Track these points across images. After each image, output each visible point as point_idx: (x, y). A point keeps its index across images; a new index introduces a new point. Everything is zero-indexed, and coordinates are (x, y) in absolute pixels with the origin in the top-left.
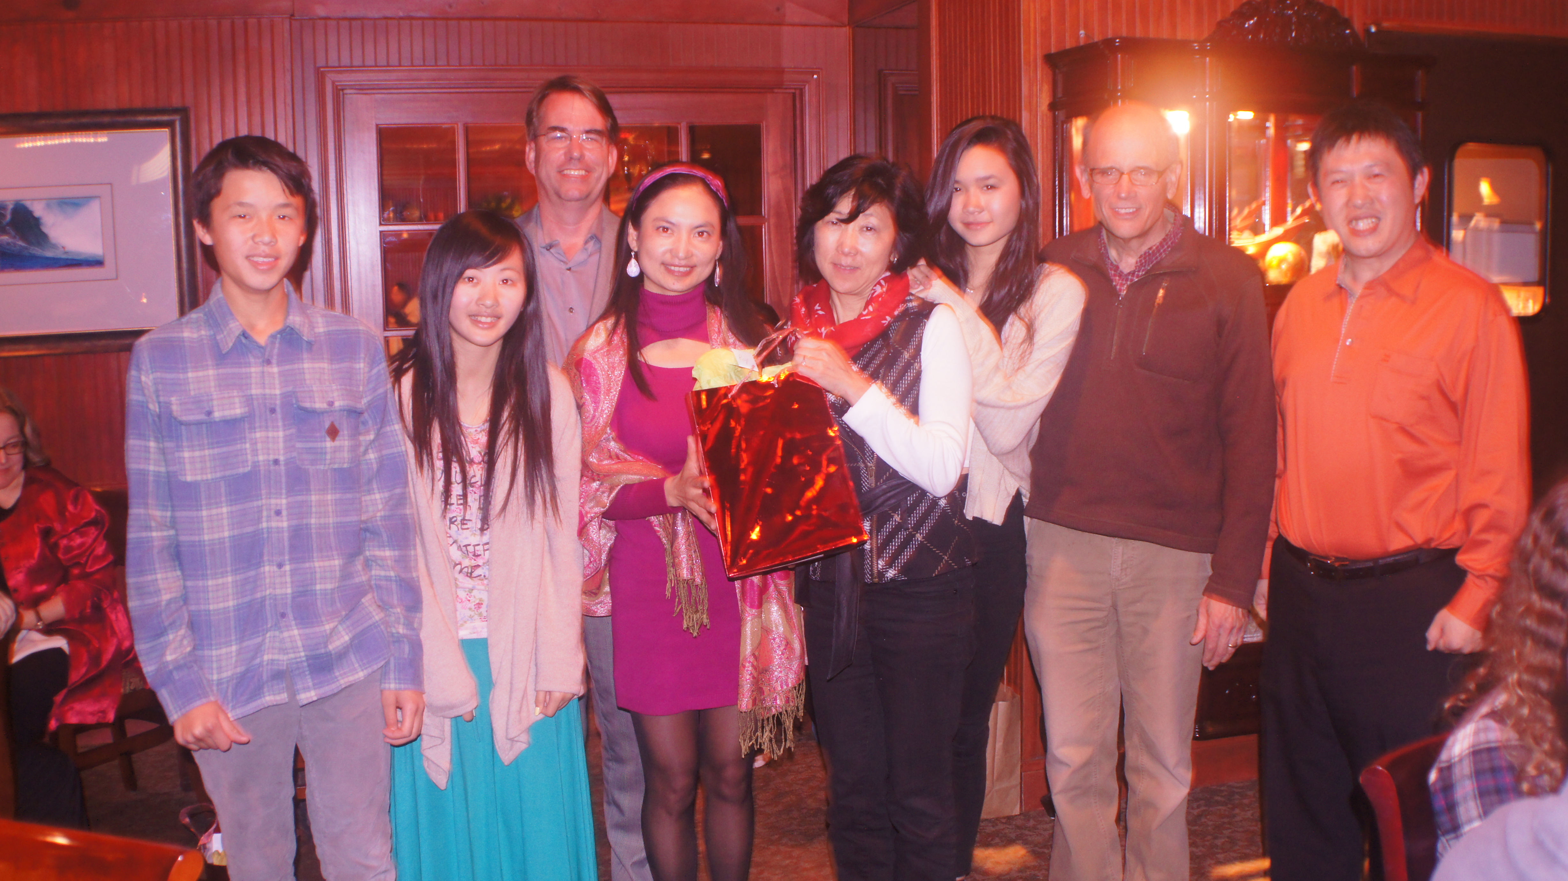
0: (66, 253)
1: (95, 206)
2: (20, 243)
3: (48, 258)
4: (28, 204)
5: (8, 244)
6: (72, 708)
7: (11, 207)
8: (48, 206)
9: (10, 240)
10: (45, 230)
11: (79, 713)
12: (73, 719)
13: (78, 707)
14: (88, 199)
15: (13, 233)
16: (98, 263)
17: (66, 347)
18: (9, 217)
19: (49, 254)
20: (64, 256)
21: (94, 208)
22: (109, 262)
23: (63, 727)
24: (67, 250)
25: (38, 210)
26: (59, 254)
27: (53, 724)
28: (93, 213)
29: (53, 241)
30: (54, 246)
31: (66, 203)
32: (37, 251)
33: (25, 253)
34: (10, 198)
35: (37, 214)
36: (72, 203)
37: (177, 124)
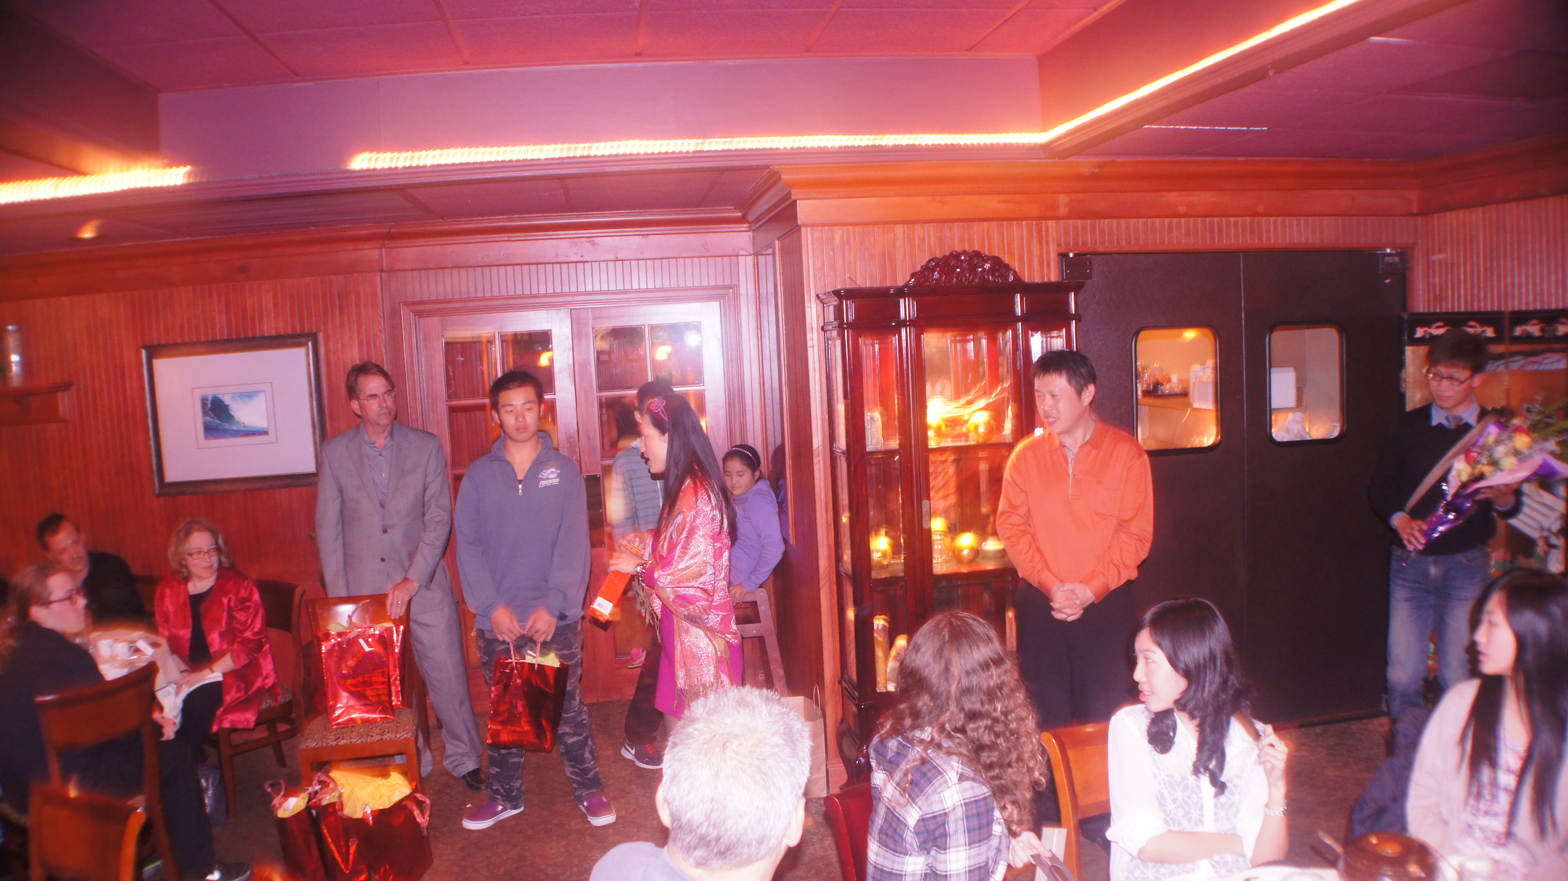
0: (245, 427)
1: (262, 396)
2: (217, 421)
3: (234, 430)
4: (221, 396)
5: (210, 422)
6: (227, 718)
7: (211, 399)
8: (233, 397)
9: (211, 420)
10: (232, 413)
11: (232, 722)
12: (227, 725)
13: (231, 717)
14: (257, 392)
15: (213, 415)
16: (265, 433)
17: (247, 486)
18: (209, 405)
19: (235, 428)
20: (244, 429)
21: (261, 398)
22: (272, 432)
23: (221, 729)
24: (246, 425)
25: (227, 400)
26: (241, 428)
27: (215, 728)
28: (260, 402)
29: (237, 419)
30: (238, 423)
31: (245, 396)
32: (227, 426)
33: (220, 427)
34: (210, 393)
35: (226, 403)
36: (247, 396)
37: (310, 344)
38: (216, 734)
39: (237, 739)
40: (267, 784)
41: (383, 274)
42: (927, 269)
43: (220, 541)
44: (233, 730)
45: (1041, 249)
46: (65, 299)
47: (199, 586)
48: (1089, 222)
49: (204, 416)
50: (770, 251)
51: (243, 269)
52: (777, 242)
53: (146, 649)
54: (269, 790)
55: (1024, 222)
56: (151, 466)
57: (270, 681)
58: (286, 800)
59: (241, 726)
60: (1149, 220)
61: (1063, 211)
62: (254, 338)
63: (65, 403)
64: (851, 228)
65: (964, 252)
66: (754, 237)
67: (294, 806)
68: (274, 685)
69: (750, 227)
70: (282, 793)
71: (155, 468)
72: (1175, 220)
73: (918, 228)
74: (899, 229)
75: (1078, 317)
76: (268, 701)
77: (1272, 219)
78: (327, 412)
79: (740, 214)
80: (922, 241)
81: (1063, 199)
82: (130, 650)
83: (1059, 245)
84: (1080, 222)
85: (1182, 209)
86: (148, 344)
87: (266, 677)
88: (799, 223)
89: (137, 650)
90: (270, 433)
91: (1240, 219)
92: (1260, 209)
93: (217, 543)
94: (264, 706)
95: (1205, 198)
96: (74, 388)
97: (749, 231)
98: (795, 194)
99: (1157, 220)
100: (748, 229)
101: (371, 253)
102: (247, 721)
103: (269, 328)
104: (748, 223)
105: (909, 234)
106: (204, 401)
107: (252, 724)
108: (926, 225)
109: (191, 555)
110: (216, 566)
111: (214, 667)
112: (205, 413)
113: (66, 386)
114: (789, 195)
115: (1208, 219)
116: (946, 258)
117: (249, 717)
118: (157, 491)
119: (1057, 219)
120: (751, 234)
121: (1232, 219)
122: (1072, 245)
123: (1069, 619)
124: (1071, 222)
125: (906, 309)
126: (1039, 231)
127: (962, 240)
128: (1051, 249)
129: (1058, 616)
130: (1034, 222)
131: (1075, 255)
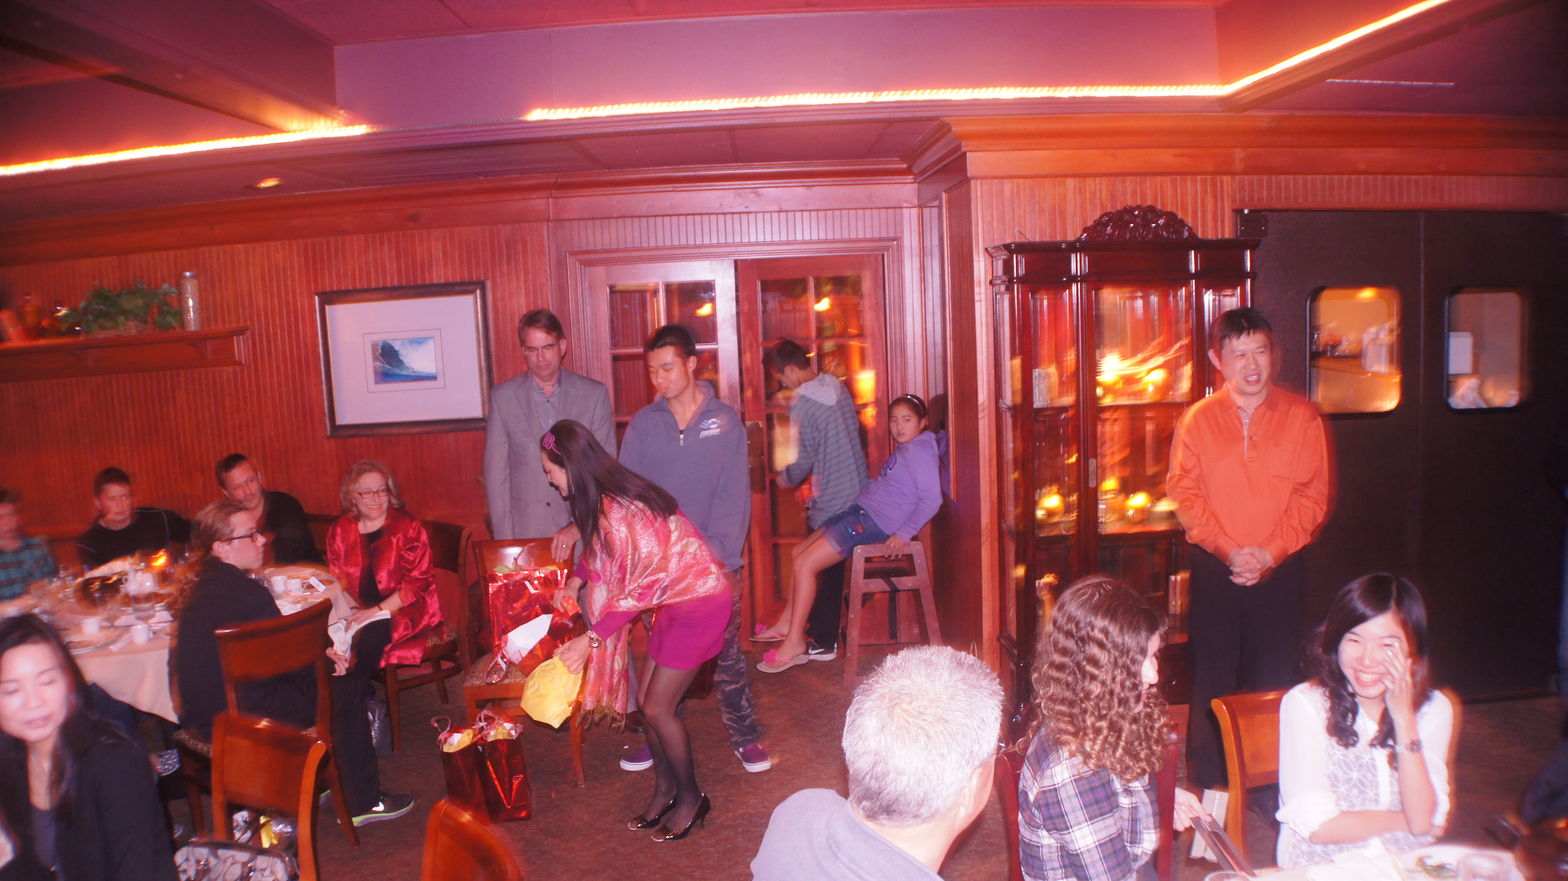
0: (414, 372)
1: (431, 343)
2: (388, 366)
3: (404, 375)
4: (391, 342)
5: (381, 367)
6: (394, 654)
7: (381, 344)
8: (403, 344)
9: (382, 365)
10: (401, 358)
11: (399, 657)
12: (394, 661)
13: (397, 653)
14: (427, 339)
15: (383, 360)
16: (433, 378)
17: (416, 430)
18: (380, 351)
19: (404, 373)
20: (413, 374)
21: (430, 345)
22: (440, 377)
23: (389, 665)
24: (415, 370)
25: (397, 346)
26: (410, 373)
27: (383, 664)
28: (429, 348)
29: (407, 365)
30: (408, 368)
31: (414, 342)
32: (397, 371)
33: (390, 372)
34: (380, 338)
35: (396, 349)
36: (418, 342)
37: (478, 291)
38: (384, 670)
39: (403, 675)
40: (433, 719)
41: (550, 224)
42: (1100, 224)
43: (390, 483)
44: (400, 666)
45: (1216, 205)
46: (241, 246)
47: (371, 525)
48: (1265, 177)
49: (374, 361)
50: (936, 203)
51: (414, 218)
52: (944, 194)
53: (318, 585)
54: (436, 725)
55: (1199, 177)
56: (324, 409)
57: (436, 620)
58: (450, 736)
59: (407, 663)
60: (1327, 177)
61: (1239, 166)
62: (424, 286)
63: (240, 347)
64: (1021, 181)
65: (1138, 207)
66: (919, 189)
67: (459, 741)
68: (440, 624)
69: (915, 179)
70: (448, 729)
71: (326, 410)
72: (1354, 177)
73: (1089, 182)
74: (1070, 183)
75: (1253, 275)
76: (434, 639)
77: (1454, 178)
78: (494, 359)
79: (905, 166)
80: (1094, 195)
81: (1239, 153)
82: (303, 586)
83: (1234, 201)
84: (1256, 178)
85: (1362, 166)
86: (320, 290)
87: (433, 616)
88: (969, 175)
89: (310, 587)
90: (438, 378)
91: (1421, 177)
92: (1442, 167)
93: (387, 485)
94: (430, 644)
95: (1386, 155)
96: (249, 333)
97: (914, 183)
98: (965, 146)
99: (1336, 177)
100: (913, 181)
101: (539, 203)
102: (414, 657)
103: (438, 276)
104: (913, 174)
105: (1080, 188)
106: (374, 346)
107: (419, 661)
108: (1098, 179)
109: (360, 494)
110: (385, 506)
111: (383, 605)
112: (375, 358)
113: (241, 332)
114: (958, 148)
115: (1388, 177)
116: (1120, 213)
117: (414, 654)
118: (329, 433)
119: (1233, 174)
120: (916, 185)
121: (1413, 177)
122: (1247, 201)
123: (1249, 584)
124: (1246, 177)
125: (1077, 264)
126: (1214, 186)
127: (1134, 194)
128: (1226, 204)
129: (1238, 580)
130: (1209, 177)
131: (1250, 211)
